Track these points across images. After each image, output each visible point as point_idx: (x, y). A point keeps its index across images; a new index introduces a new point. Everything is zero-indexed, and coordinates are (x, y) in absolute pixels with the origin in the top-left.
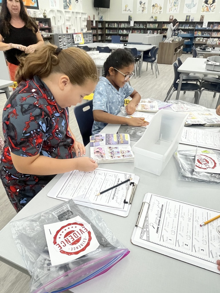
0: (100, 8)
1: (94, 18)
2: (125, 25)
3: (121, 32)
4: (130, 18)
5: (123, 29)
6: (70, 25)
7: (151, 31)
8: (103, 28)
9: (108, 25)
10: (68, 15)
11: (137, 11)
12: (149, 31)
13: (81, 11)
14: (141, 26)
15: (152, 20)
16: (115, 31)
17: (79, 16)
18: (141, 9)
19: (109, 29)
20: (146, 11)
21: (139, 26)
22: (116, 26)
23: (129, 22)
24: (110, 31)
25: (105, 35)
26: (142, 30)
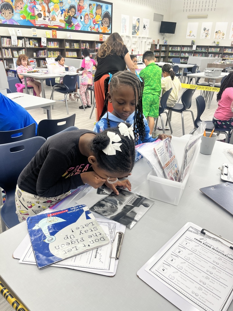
0: (165, 34)
1: (158, 43)
2: (187, 49)
3: (183, 55)
4: (193, 43)
5: (185, 52)
6: (135, 48)
7: (213, 55)
8: (167, 51)
9: (172, 49)
10: (135, 40)
11: (201, 36)
12: (210, 55)
13: (148, 36)
14: (203, 50)
15: (214, 45)
16: (178, 54)
17: (144, 40)
18: (205, 35)
19: (172, 52)
20: (209, 37)
21: (201, 50)
22: (179, 49)
23: (191, 46)
24: (172, 54)
25: (167, 57)
26: (203, 54)
